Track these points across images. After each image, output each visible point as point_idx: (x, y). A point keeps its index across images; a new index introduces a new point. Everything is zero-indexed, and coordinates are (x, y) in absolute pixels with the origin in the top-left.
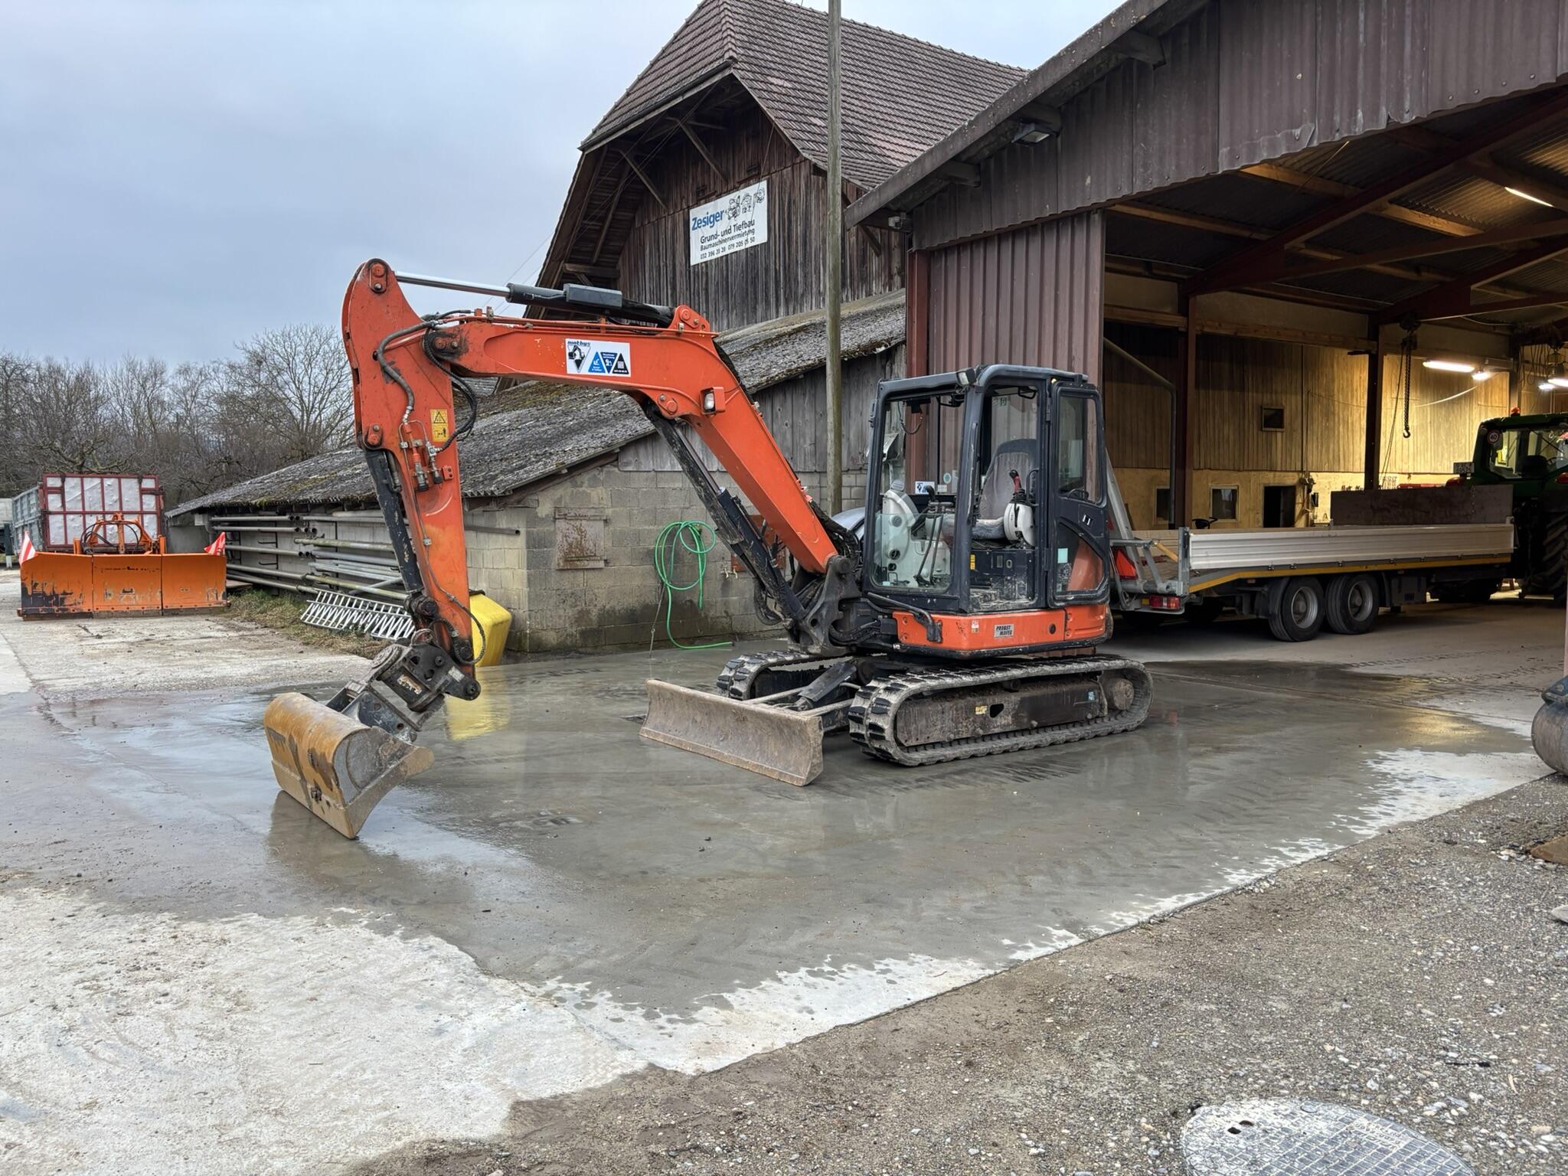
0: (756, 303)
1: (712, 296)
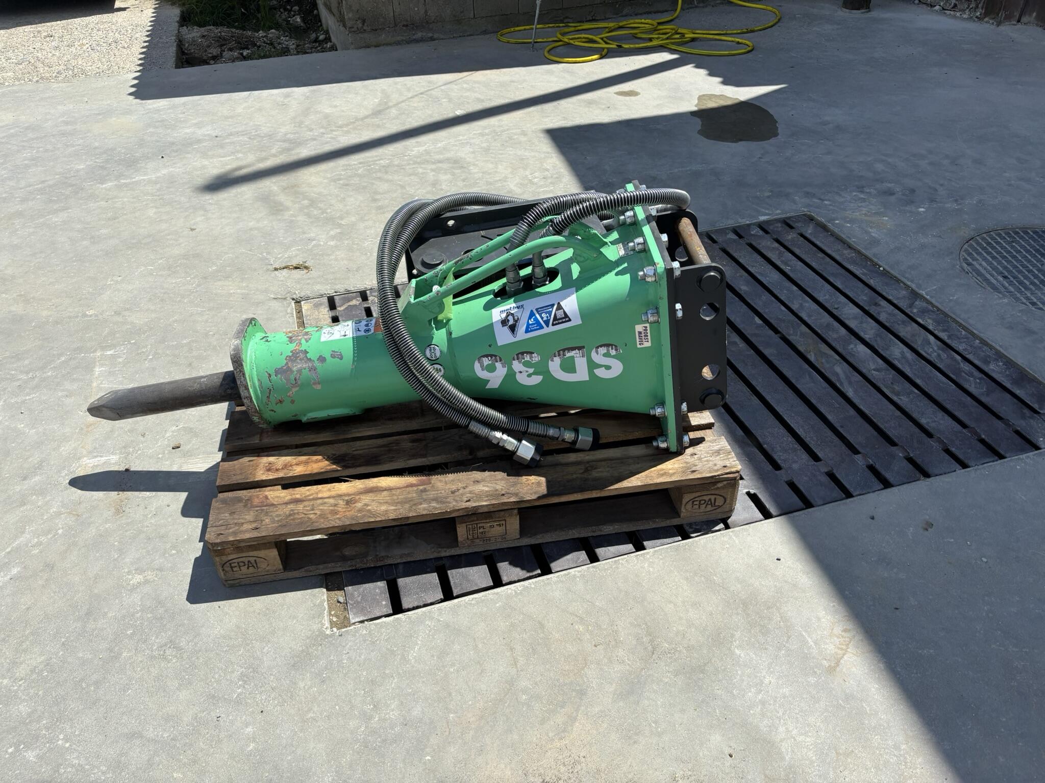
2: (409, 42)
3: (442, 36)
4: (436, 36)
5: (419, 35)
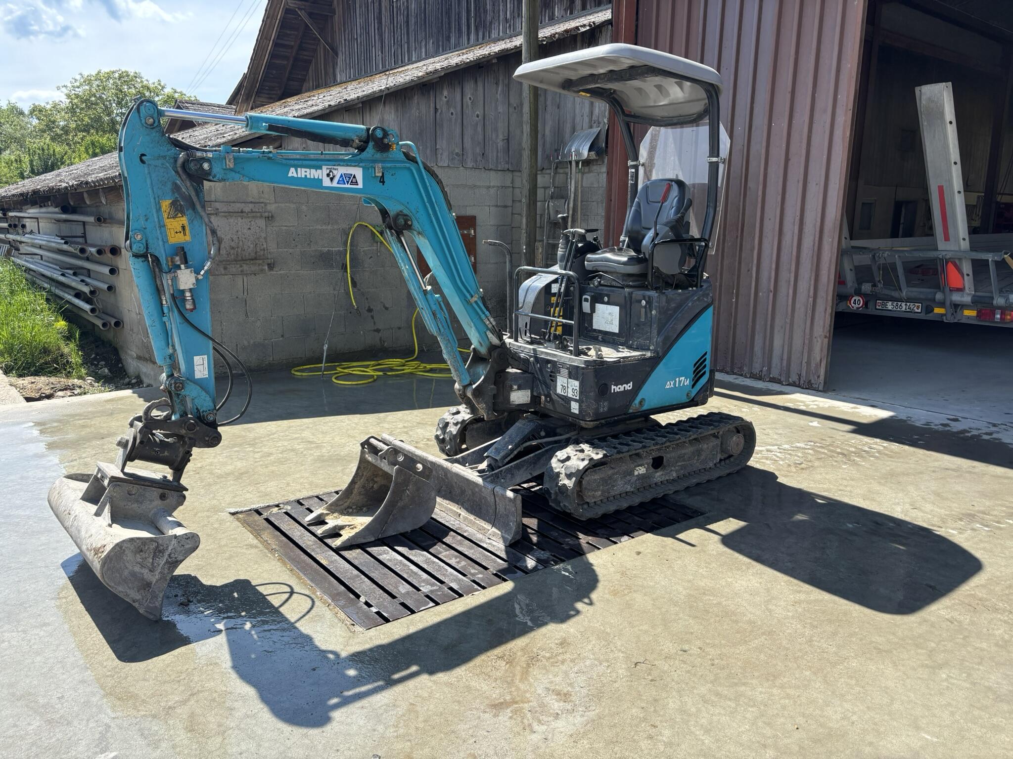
0: (450, 32)
1: (412, 27)
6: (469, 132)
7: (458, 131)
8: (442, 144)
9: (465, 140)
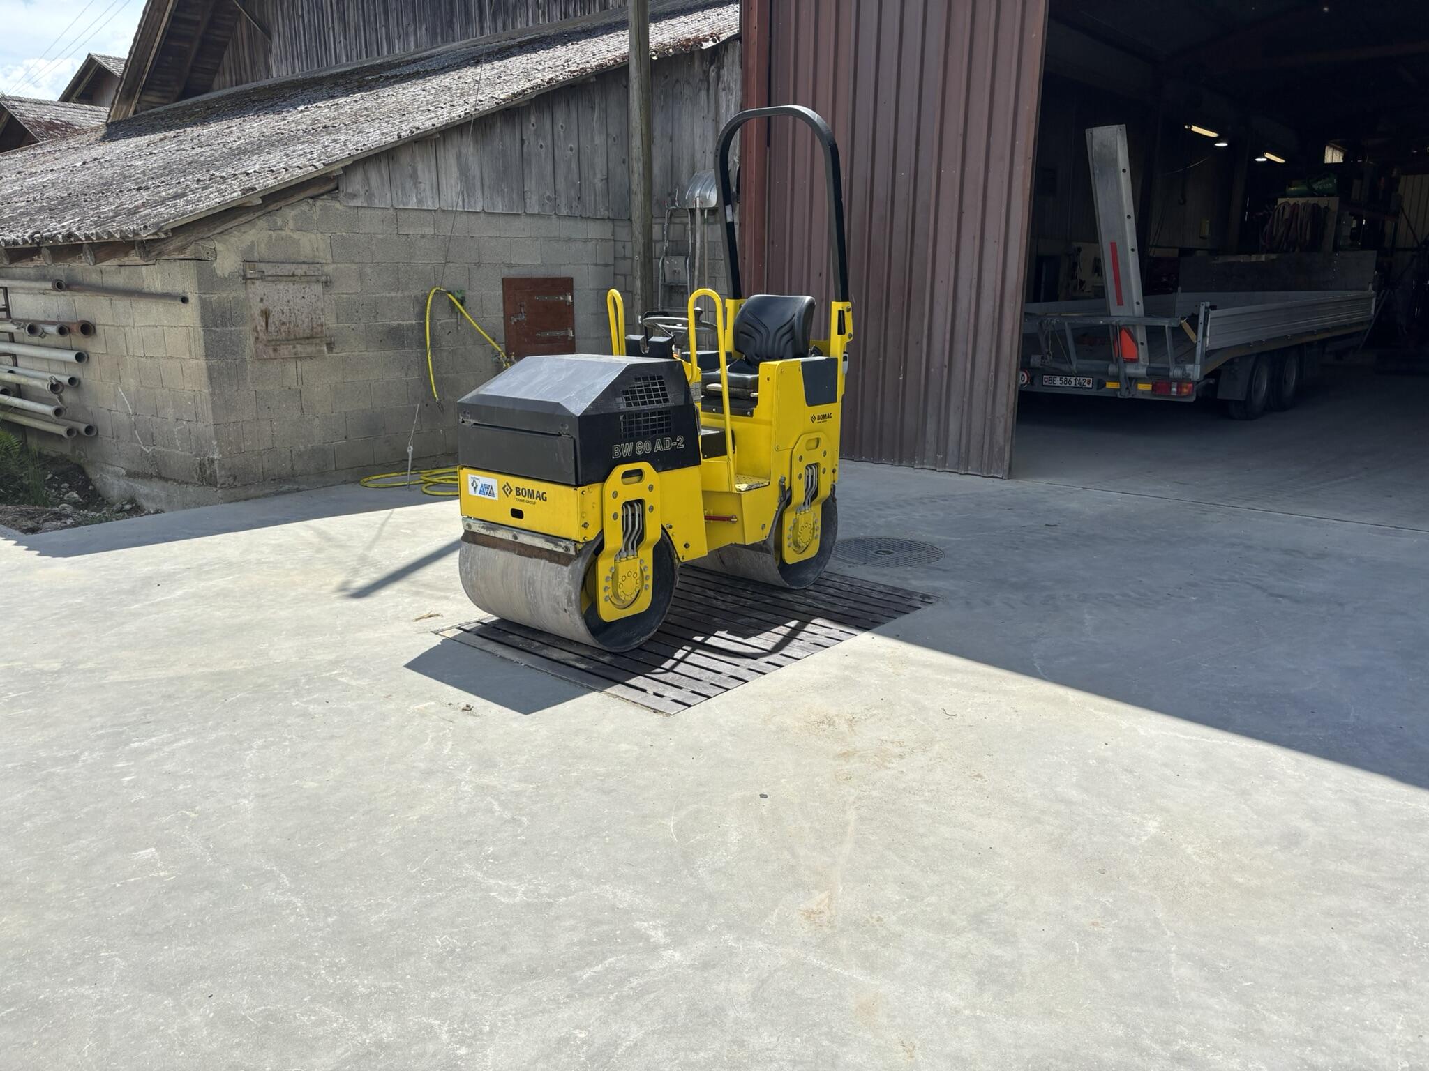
2: (277, 494)
3: (307, 488)
4: (301, 488)
5: (286, 487)
6: (561, 170)
7: (549, 167)
8: (531, 185)
9: (558, 181)
